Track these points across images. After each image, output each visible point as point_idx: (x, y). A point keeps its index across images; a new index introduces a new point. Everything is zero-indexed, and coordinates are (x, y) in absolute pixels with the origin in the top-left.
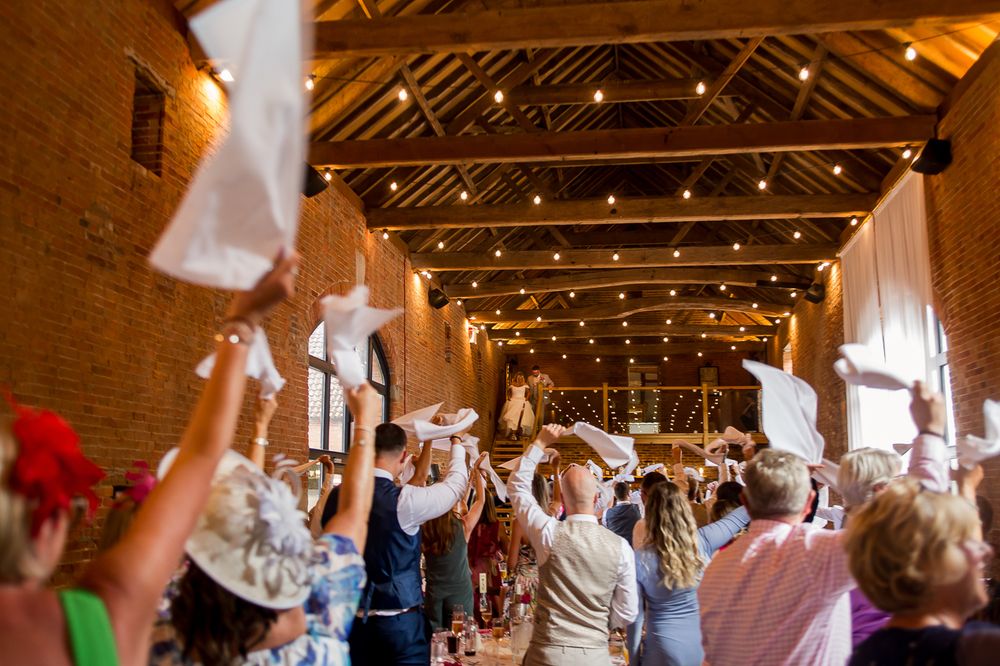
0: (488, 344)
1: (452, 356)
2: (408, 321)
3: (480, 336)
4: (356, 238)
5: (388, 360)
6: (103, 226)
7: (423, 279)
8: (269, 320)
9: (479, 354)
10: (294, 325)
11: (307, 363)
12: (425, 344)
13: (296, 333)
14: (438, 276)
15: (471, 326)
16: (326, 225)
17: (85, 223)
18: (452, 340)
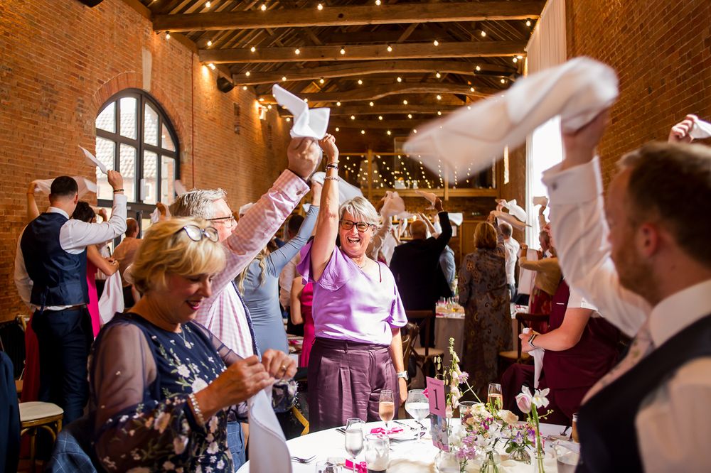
0: (279, 120)
1: (241, 128)
2: (196, 103)
3: (269, 114)
4: (142, 39)
5: (177, 132)
7: (210, 69)
8: (55, 102)
9: (270, 127)
10: (82, 106)
11: (94, 134)
12: (214, 120)
13: (82, 112)
14: (218, 66)
15: (261, 106)
16: (111, 29)
18: (242, 117)
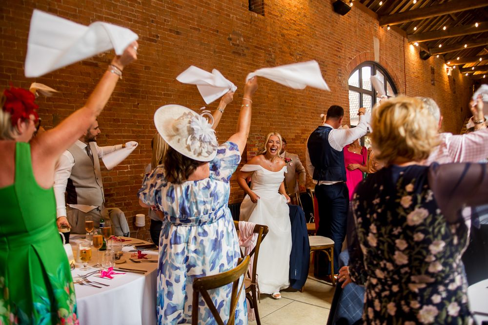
0: (460, 75)
1: (435, 82)
2: (407, 67)
3: (453, 72)
4: (373, 32)
5: (396, 86)
6: (239, 39)
7: (415, 46)
8: (326, 71)
9: (454, 80)
10: (340, 73)
11: (347, 89)
12: (418, 77)
13: (341, 76)
14: (420, 44)
15: (448, 67)
16: (355, 27)
17: (230, 39)
18: (435, 75)
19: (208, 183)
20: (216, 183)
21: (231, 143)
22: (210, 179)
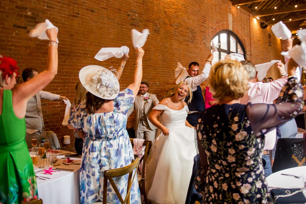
1: (272, 44)
2: (252, 34)
4: (228, 9)
5: (244, 46)
6: (135, 15)
7: (257, 19)
8: (195, 37)
11: (210, 49)
12: (259, 41)
13: (205, 40)
14: (261, 18)
16: (215, 6)
17: (129, 15)
18: (272, 39)
19: (113, 115)
20: (118, 115)
21: (129, 90)
22: (113, 112)
